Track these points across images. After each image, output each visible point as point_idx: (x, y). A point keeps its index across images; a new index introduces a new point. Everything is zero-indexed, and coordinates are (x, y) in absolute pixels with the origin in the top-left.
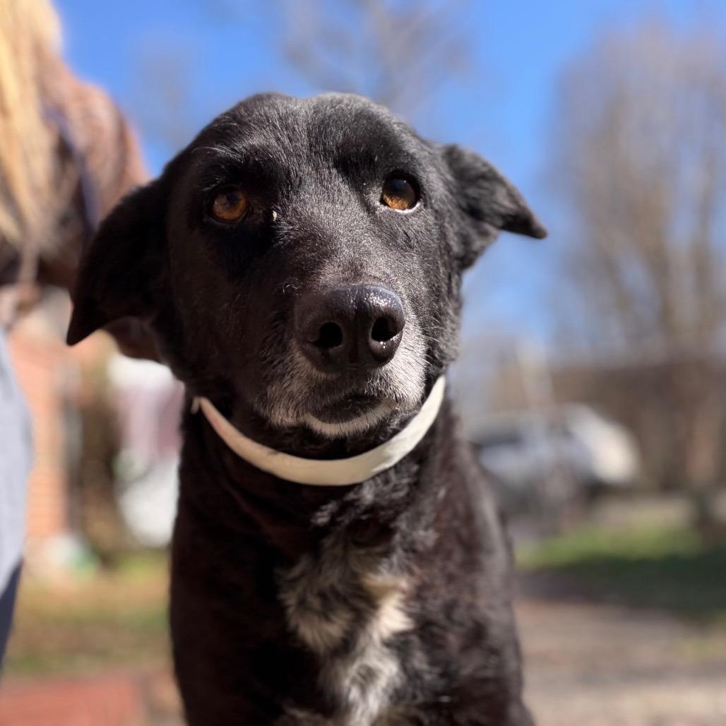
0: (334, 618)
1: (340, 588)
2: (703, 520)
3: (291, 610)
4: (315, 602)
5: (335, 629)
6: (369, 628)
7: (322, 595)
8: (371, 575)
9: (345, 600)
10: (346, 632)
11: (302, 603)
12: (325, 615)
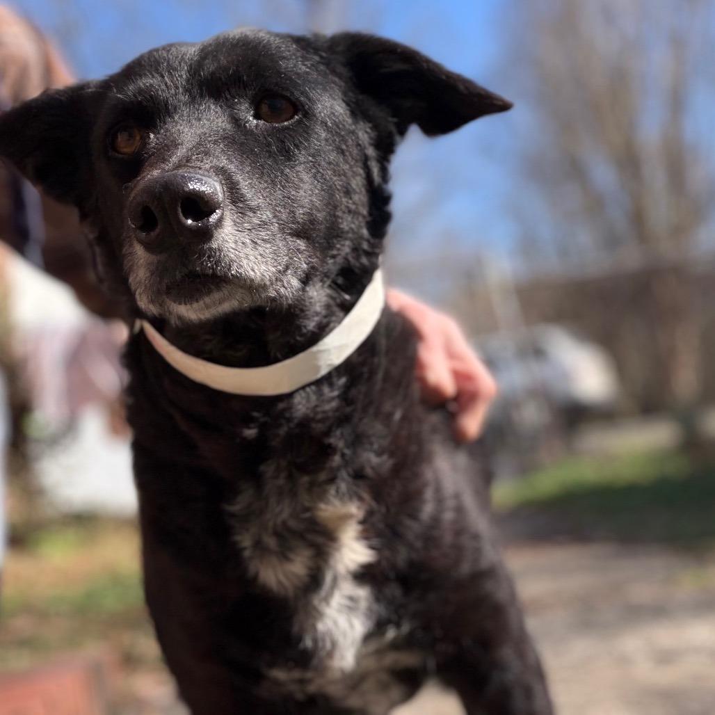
0: (292, 556)
1: (292, 524)
2: (692, 442)
3: (247, 553)
4: (271, 542)
5: (298, 567)
6: (332, 562)
7: (277, 534)
8: (322, 506)
9: (301, 536)
10: (310, 569)
11: (258, 545)
12: (284, 554)
